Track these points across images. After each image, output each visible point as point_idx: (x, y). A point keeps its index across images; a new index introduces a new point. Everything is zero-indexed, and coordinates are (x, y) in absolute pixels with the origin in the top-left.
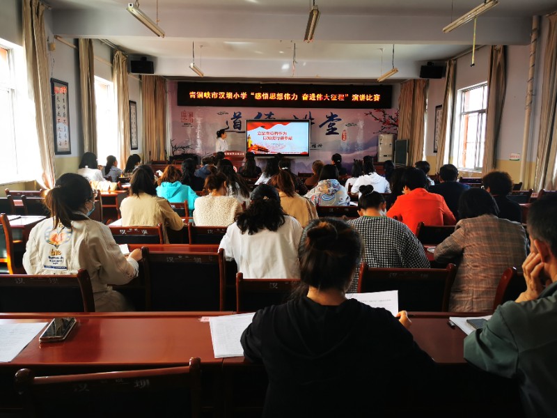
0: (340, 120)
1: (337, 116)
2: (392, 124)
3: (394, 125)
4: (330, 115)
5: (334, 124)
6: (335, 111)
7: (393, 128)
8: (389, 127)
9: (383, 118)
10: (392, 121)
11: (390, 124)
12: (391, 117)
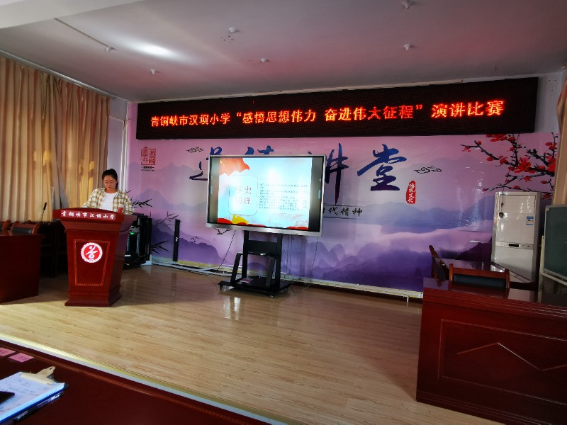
0: (402, 159)
1: (396, 151)
2: (537, 169)
3: (543, 171)
4: (381, 150)
5: (389, 168)
6: (391, 142)
7: (537, 180)
8: (528, 178)
9: (509, 155)
10: (534, 162)
11: (531, 170)
12: (534, 152)
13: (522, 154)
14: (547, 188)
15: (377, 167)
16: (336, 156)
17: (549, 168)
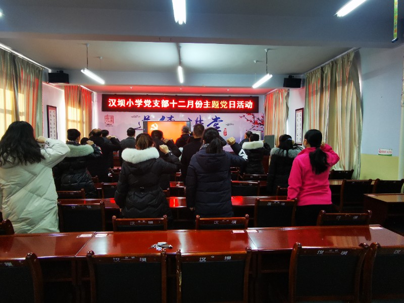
0: (222, 121)
2: (260, 124)
4: (215, 118)
5: (218, 124)
6: (218, 115)
7: (260, 127)
8: (257, 126)
9: (252, 120)
10: (259, 122)
11: (258, 124)
12: (259, 119)
13: (256, 119)
14: (262, 129)
15: (214, 123)
16: (199, 120)
17: (262, 124)
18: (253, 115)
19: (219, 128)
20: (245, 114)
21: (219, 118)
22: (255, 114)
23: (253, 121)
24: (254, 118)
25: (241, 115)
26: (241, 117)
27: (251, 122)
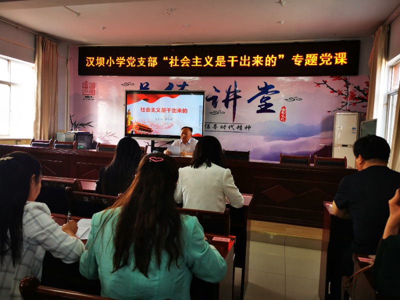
0: (277, 92)
2: (359, 98)
3: (363, 100)
6: (270, 81)
7: (360, 105)
8: (355, 104)
9: (343, 90)
10: (358, 94)
11: (356, 99)
12: (358, 88)
13: (351, 89)
15: (260, 97)
16: (232, 89)
17: (366, 98)
18: (345, 80)
19: (271, 105)
20: (328, 79)
21: (273, 87)
22: (351, 79)
23: (344, 92)
24: (347, 85)
25: (320, 79)
26: (318, 84)
27: (340, 93)
